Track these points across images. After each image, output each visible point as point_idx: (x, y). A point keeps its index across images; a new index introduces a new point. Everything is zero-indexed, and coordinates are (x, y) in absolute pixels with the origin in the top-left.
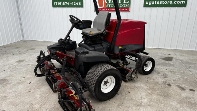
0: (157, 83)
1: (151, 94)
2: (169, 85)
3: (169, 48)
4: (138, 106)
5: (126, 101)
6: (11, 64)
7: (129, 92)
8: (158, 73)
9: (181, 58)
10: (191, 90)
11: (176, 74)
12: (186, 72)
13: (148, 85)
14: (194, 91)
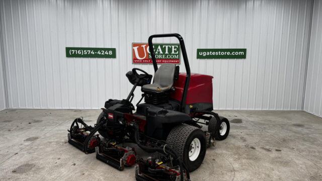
0: (239, 148)
1: (239, 159)
2: (253, 148)
3: (232, 109)
4: (232, 171)
5: (215, 169)
6: (20, 144)
7: (214, 160)
8: (234, 137)
9: (251, 119)
10: (277, 150)
11: (254, 136)
12: (263, 133)
13: (230, 151)
14: (280, 151)
